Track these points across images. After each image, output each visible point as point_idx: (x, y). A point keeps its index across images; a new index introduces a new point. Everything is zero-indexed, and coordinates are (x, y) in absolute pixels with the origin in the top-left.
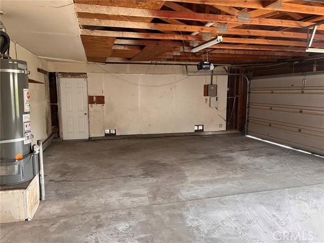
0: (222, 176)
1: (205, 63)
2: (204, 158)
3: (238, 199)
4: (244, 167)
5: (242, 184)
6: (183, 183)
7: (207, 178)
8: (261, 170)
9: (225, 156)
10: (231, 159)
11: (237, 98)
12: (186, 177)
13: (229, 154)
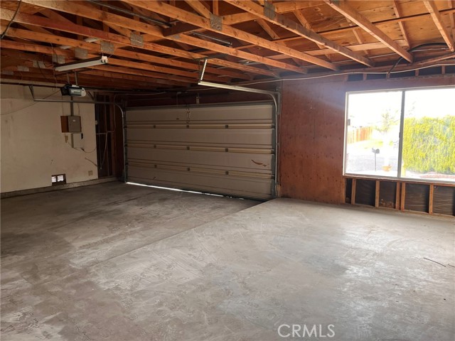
0: (117, 233)
1: (73, 86)
2: (82, 218)
3: (149, 249)
4: (139, 219)
5: (144, 236)
6: (68, 251)
7: (99, 239)
8: (159, 217)
9: (110, 210)
10: (120, 212)
11: (109, 134)
12: (69, 243)
13: (114, 207)
